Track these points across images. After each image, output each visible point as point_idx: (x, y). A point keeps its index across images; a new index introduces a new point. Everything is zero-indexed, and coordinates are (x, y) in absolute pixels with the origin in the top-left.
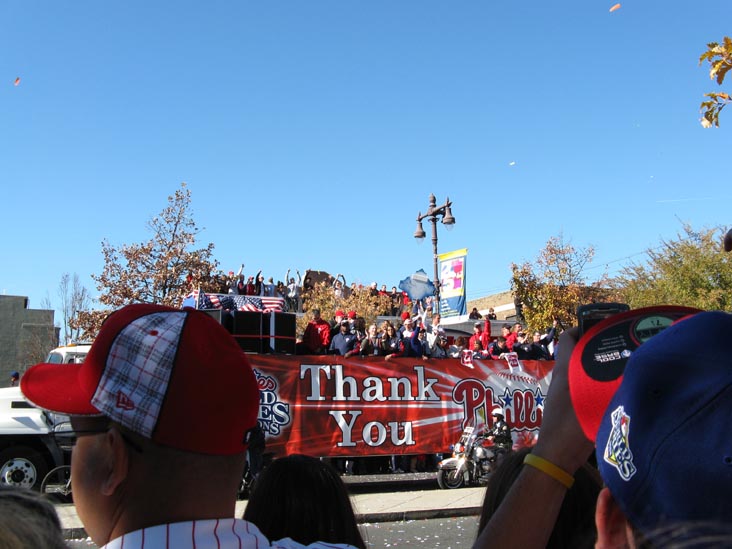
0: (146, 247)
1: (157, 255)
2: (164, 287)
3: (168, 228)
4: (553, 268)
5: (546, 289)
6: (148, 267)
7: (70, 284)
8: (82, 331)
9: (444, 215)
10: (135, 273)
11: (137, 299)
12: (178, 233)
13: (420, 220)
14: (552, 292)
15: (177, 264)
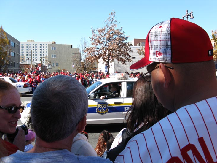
0: (104, 29)
1: (107, 31)
2: (109, 40)
3: (109, 23)
6: (104, 34)
7: (83, 40)
8: (87, 53)
9: (190, 16)
10: (101, 36)
11: (102, 43)
12: (112, 24)
15: (112, 33)
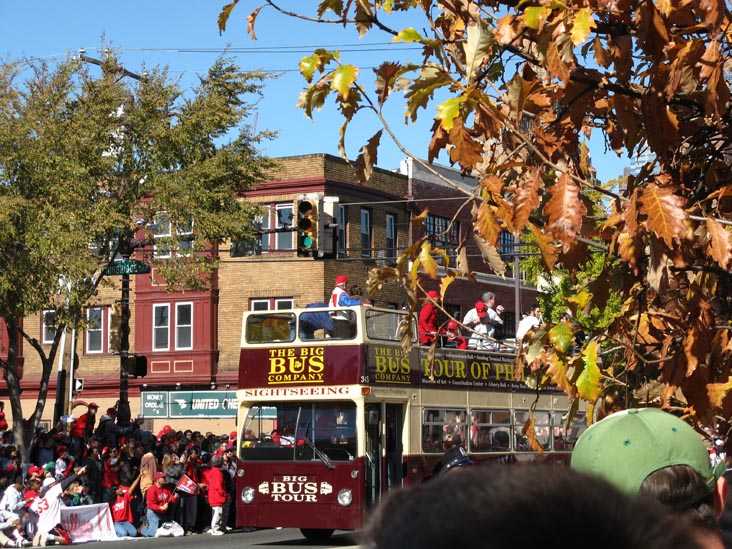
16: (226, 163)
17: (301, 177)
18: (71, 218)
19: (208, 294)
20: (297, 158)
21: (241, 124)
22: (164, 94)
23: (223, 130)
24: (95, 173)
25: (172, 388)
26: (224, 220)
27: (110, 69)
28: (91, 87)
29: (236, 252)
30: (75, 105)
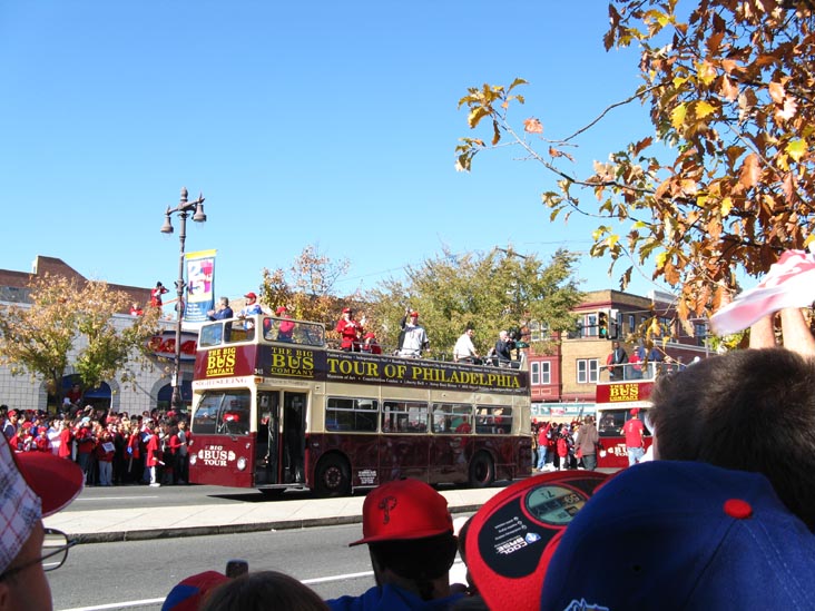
4: (306, 276)
5: (296, 298)
9: (195, 211)
13: (169, 214)
14: (303, 302)
16: (563, 295)
17: (599, 301)
18: (492, 323)
19: (557, 358)
20: (598, 292)
21: (571, 276)
22: (535, 264)
23: (562, 279)
24: (504, 302)
25: (541, 402)
26: (561, 321)
27: (510, 254)
28: (502, 262)
29: (570, 337)
30: (495, 271)
